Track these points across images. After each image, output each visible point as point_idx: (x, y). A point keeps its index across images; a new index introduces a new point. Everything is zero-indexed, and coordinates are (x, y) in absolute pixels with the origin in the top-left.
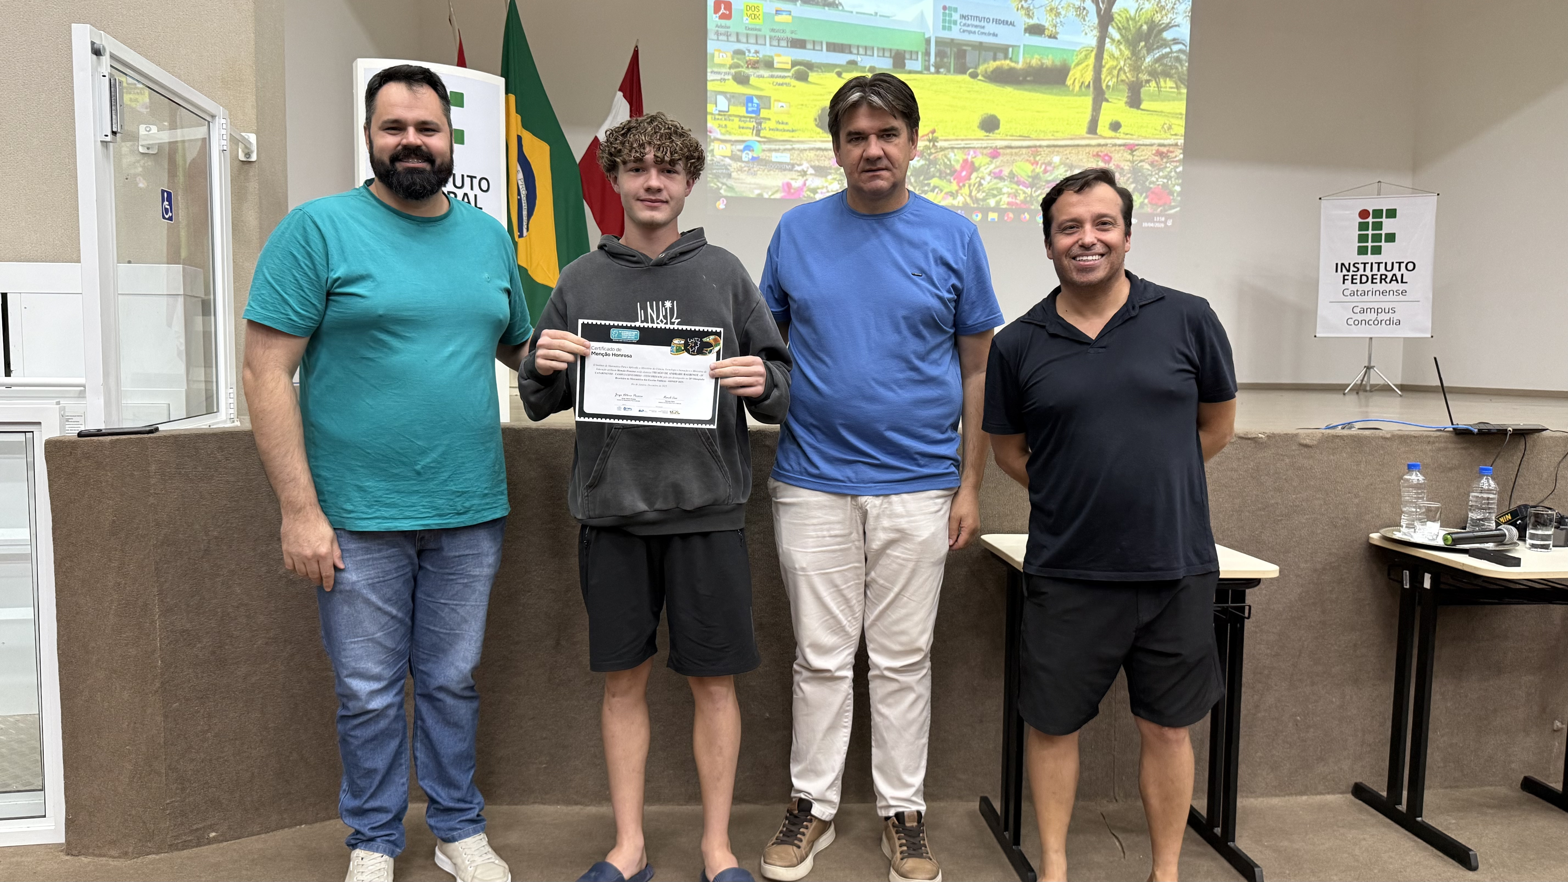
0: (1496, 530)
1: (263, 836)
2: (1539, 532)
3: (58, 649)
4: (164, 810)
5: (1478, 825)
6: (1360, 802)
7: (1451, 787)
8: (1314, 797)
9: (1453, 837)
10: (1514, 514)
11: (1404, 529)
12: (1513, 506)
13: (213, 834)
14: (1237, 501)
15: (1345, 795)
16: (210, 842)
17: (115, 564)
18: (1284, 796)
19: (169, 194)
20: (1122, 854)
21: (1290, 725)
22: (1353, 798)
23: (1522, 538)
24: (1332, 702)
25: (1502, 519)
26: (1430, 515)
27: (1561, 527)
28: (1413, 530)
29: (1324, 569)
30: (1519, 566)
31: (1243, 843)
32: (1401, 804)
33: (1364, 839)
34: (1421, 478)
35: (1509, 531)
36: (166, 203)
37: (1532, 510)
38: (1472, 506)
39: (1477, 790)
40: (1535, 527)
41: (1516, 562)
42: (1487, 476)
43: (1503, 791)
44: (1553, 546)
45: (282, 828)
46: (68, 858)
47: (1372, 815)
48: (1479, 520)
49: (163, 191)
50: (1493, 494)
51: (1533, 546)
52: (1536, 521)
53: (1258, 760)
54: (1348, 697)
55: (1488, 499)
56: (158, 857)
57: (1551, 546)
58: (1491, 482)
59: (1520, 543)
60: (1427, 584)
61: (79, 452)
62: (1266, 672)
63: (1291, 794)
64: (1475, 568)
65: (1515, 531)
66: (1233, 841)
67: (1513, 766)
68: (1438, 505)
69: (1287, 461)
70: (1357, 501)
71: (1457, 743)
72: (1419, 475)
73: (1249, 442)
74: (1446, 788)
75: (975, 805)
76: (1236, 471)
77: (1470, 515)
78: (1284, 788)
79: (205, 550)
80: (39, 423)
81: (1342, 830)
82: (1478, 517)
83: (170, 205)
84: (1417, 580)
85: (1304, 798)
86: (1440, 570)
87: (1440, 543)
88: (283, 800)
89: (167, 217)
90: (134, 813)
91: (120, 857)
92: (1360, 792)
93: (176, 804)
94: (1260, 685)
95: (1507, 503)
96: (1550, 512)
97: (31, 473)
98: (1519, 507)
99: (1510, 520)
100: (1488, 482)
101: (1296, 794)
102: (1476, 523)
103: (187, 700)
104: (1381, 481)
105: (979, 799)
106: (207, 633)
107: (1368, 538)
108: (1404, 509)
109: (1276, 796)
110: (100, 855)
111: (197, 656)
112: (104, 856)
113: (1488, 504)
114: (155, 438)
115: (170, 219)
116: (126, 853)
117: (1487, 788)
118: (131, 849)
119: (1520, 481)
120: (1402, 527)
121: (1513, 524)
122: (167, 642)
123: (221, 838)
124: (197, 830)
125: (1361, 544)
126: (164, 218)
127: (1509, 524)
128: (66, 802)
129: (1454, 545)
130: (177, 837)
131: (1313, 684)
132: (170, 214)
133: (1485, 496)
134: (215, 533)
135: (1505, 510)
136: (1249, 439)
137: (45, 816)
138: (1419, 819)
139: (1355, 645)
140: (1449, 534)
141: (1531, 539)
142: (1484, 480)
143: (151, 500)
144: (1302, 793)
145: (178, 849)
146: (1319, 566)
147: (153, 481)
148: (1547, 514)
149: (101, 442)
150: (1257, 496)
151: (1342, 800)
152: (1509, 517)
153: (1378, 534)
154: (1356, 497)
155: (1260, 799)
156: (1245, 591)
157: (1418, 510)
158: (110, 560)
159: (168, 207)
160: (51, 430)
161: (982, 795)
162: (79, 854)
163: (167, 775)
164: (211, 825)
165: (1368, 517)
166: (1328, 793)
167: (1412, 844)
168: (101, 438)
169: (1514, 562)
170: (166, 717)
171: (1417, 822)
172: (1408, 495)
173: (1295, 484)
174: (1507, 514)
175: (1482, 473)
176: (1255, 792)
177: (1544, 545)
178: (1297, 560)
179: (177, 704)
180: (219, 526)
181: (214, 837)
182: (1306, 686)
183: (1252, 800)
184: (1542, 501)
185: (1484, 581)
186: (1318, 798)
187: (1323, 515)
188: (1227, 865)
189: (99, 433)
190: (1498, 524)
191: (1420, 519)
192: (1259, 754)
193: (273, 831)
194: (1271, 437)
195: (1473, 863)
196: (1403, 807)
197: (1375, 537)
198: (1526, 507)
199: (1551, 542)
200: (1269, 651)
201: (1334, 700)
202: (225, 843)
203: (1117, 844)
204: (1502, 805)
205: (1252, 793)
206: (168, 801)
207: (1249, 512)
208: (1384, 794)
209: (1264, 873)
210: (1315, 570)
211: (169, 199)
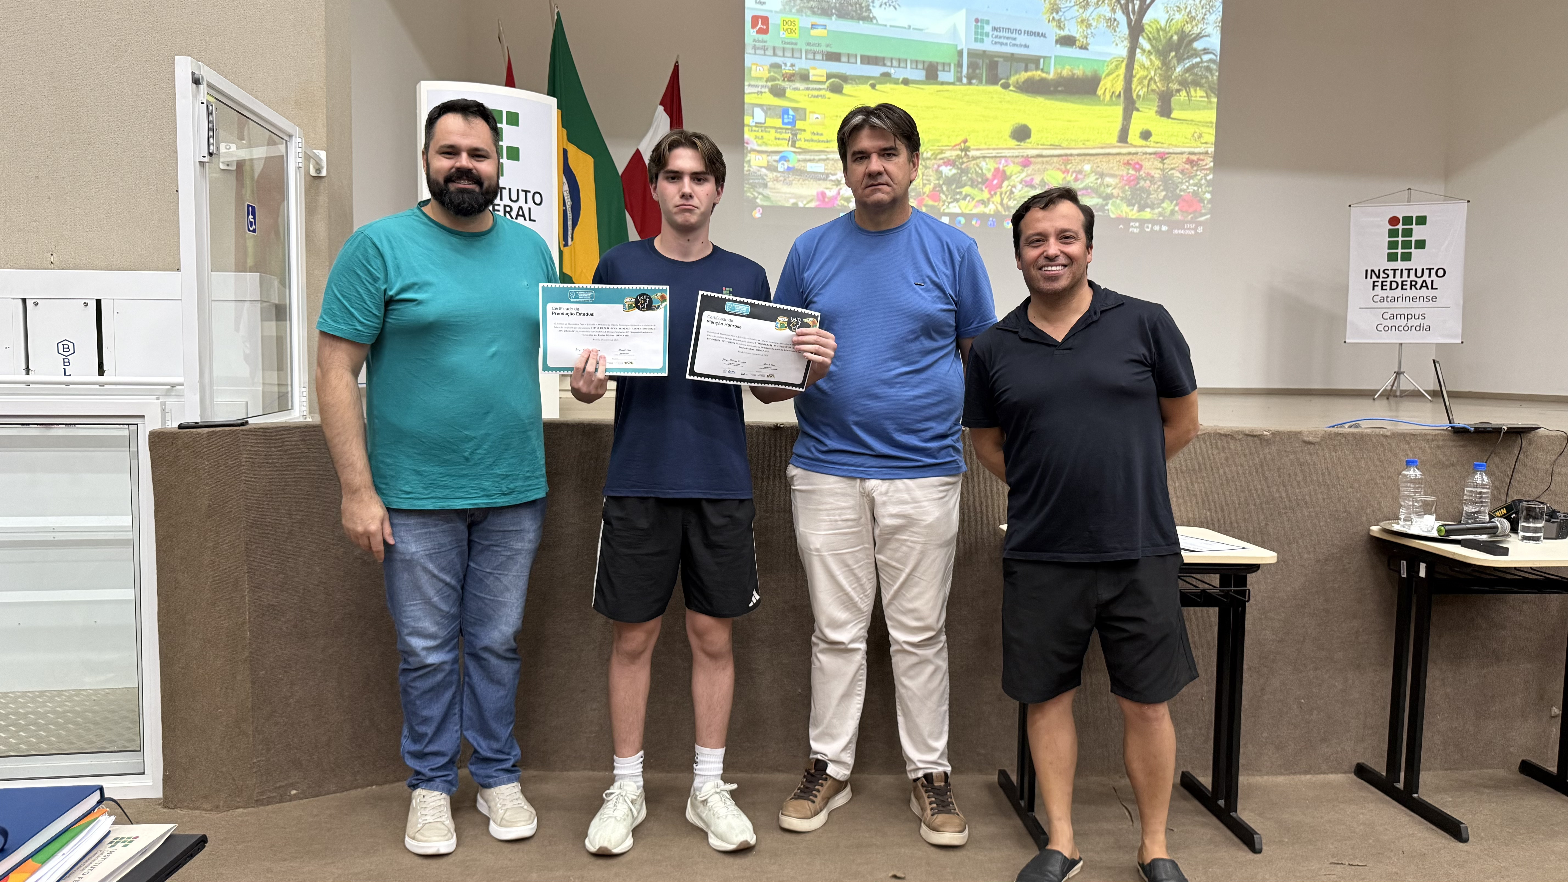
0: (1488, 523)
1: (338, 795)
2: (1531, 525)
3: (159, 621)
4: (251, 768)
5: (1473, 802)
6: (1362, 781)
7: (1451, 769)
8: (1318, 776)
9: (1449, 813)
10: (1509, 508)
11: (1401, 523)
12: (1509, 500)
13: (293, 792)
14: (1244, 495)
15: (1348, 775)
16: (292, 799)
17: (210, 544)
18: (1289, 775)
19: (253, 208)
20: (1131, 823)
21: (1295, 707)
22: (1355, 777)
23: (1514, 530)
24: (1335, 686)
25: (1497, 513)
26: (1426, 509)
27: (1553, 520)
28: (1409, 523)
29: (1326, 560)
30: (1507, 555)
31: (1246, 814)
32: (1399, 782)
33: (1362, 814)
34: (1418, 473)
35: (1501, 524)
36: (251, 216)
37: (1525, 504)
38: (1466, 500)
39: (1476, 772)
40: (1527, 520)
41: (1505, 552)
42: (1481, 471)
43: (1501, 773)
44: (1544, 539)
45: (356, 788)
46: (165, 810)
47: (1372, 793)
48: (1472, 512)
49: (248, 206)
50: (1487, 488)
51: (1525, 538)
52: (1528, 515)
53: (1264, 740)
54: (1350, 681)
55: (1480, 493)
56: (245, 811)
57: (1542, 538)
58: (1485, 478)
59: (1512, 535)
60: (1422, 573)
61: (180, 443)
62: (1272, 657)
63: (1295, 773)
64: (1465, 556)
65: (1507, 524)
66: (1236, 811)
67: (1512, 749)
68: (1434, 498)
69: (1291, 457)
70: (1358, 495)
71: (1456, 727)
72: (1416, 470)
73: (1255, 439)
74: (1446, 770)
75: (995, 778)
76: (1241, 466)
77: (1465, 508)
78: (1289, 767)
79: (289, 532)
80: (143, 417)
81: (1342, 806)
82: (1473, 510)
83: (254, 218)
84: (1413, 570)
85: (1308, 777)
86: (1434, 560)
87: (1435, 534)
88: (356, 762)
89: (251, 229)
90: (224, 770)
91: (211, 810)
92: (1362, 772)
93: (262, 763)
94: (1266, 669)
95: (1504, 499)
96: (1541, 506)
97: (134, 462)
98: (1514, 501)
99: (1505, 514)
100: (1482, 477)
101: (1300, 773)
102: (1470, 515)
103: (273, 668)
104: (1382, 476)
105: (997, 772)
106: (290, 608)
107: (1369, 530)
108: (1403, 503)
109: (1282, 774)
110: (195, 808)
111: (281, 629)
112: (198, 809)
113: (1481, 498)
114: (246, 430)
115: (254, 231)
116: (217, 807)
117: (1485, 771)
118: (221, 804)
119: (1516, 477)
120: (1401, 519)
121: (1508, 518)
122: (254, 615)
123: (302, 796)
124: (280, 787)
125: (1362, 536)
126: (249, 230)
127: (1505, 518)
128: (164, 760)
129: (1448, 536)
130: (262, 793)
131: (1316, 669)
132: (254, 227)
133: (1479, 490)
134: (299, 518)
135: (1502, 504)
136: (1255, 436)
137: (144, 773)
138: (1415, 795)
139: (1357, 632)
140: (1442, 526)
141: (1523, 531)
142: (1478, 476)
143: (243, 486)
144: (1306, 772)
145: (263, 805)
146: (1321, 557)
147: (243, 469)
148: (1539, 508)
149: (199, 434)
150: (1262, 489)
151: (1345, 779)
152: (1504, 511)
153: (1378, 527)
154: (1357, 492)
155: (1266, 777)
156: (1246, 577)
157: (1416, 504)
158: (206, 540)
159: (252, 220)
160: (153, 423)
161: (1001, 768)
162: (175, 807)
163: (254, 736)
164: (292, 784)
165: (1368, 511)
166: (1332, 773)
167: (1408, 818)
168: (198, 430)
169: (1501, 551)
170: (253, 683)
171: (1414, 799)
172: (1407, 490)
173: (1299, 479)
174: (1503, 508)
175: (1476, 469)
176: (1260, 770)
177: (1533, 537)
178: (1300, 550)
179: (264, 672)
180: (302, 511)
181: (295, 795)
182: (1310, 670)
183: (1258, 778)
184: (1539, 497)
185: (1474, 570)
186: (1321, 777)
187: (1324, 507)
188: (1229, 833)
189: (196, 426)
190: (1491, 517)
191: (1416, 513)
192: (1265, 735)
193: (347, 790)
194: (1275, 434)
195: (1464, 836)
196: (1400, 785)
197: (1375, 529)
198: (1520, 501)
199: (1542, 535)
200: (1274, 637)
201: (1337, 684)
202: (305, 800)
203: (1127, 814)
204: (1499, 785)
205: (1258, 771)
206: (255, 761)
207: (1254, 505)
208: (1384, 774)
209: (1264, 841)
210: (1318, 561)
211: (254, 214)
